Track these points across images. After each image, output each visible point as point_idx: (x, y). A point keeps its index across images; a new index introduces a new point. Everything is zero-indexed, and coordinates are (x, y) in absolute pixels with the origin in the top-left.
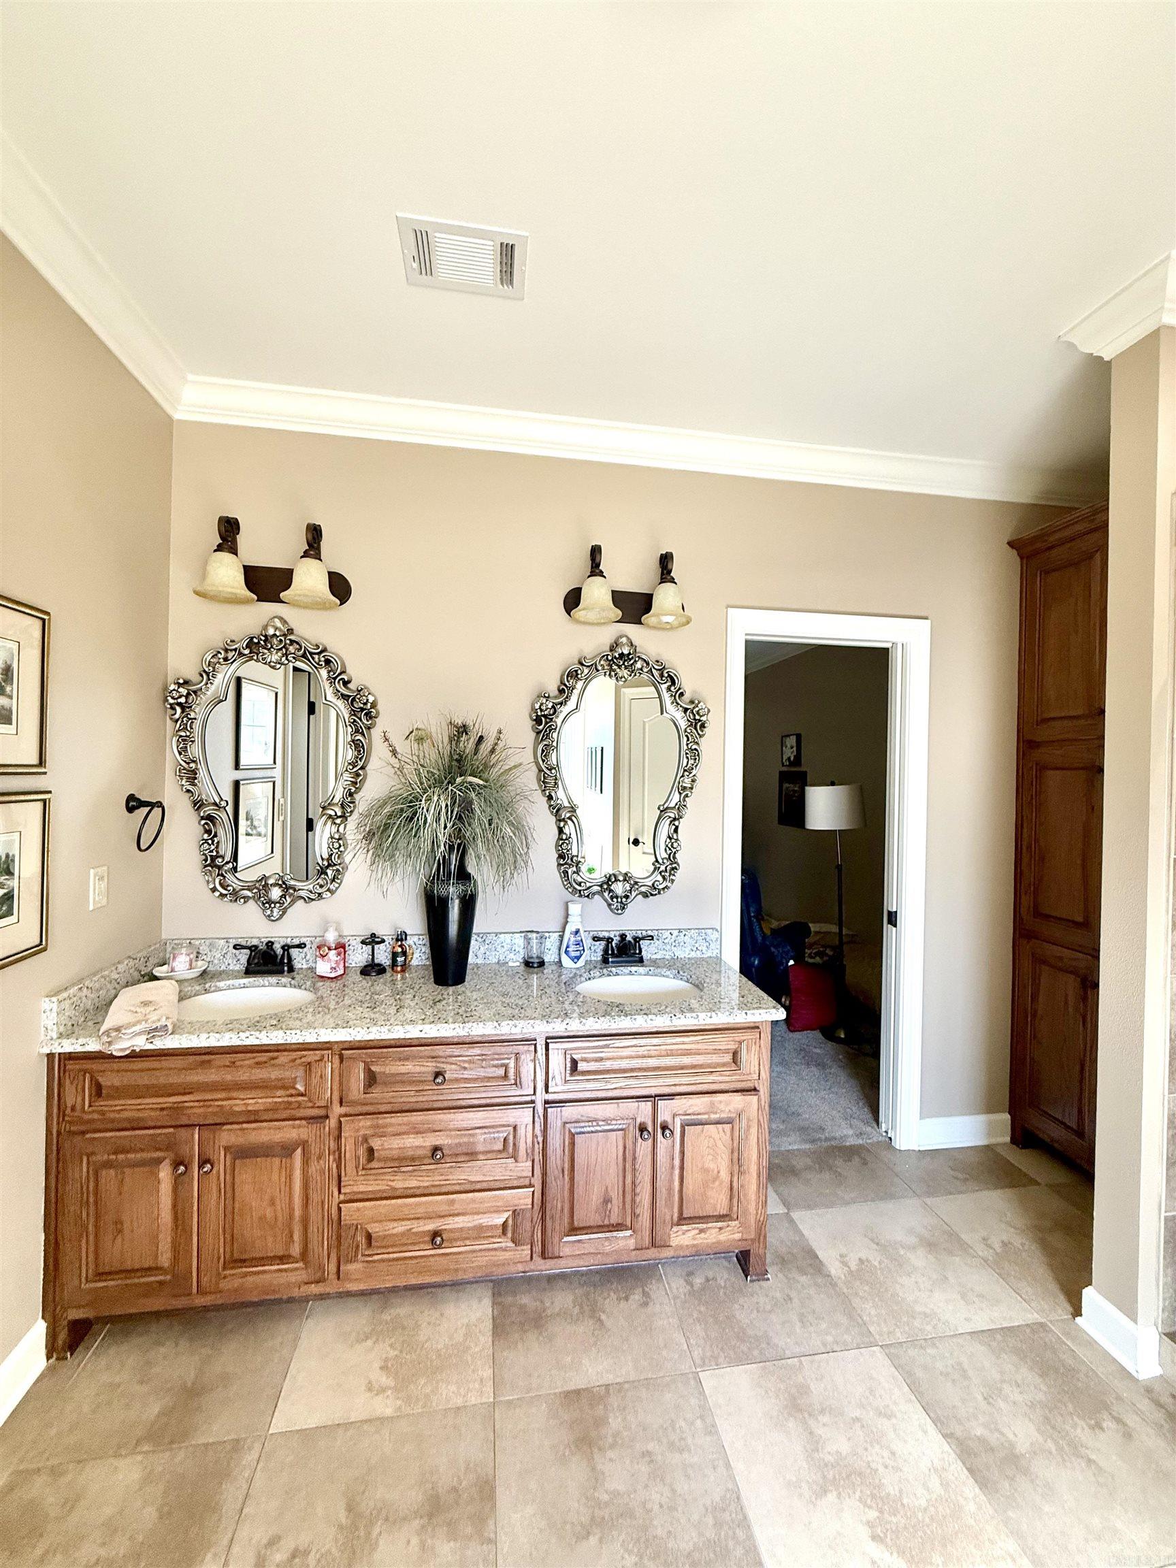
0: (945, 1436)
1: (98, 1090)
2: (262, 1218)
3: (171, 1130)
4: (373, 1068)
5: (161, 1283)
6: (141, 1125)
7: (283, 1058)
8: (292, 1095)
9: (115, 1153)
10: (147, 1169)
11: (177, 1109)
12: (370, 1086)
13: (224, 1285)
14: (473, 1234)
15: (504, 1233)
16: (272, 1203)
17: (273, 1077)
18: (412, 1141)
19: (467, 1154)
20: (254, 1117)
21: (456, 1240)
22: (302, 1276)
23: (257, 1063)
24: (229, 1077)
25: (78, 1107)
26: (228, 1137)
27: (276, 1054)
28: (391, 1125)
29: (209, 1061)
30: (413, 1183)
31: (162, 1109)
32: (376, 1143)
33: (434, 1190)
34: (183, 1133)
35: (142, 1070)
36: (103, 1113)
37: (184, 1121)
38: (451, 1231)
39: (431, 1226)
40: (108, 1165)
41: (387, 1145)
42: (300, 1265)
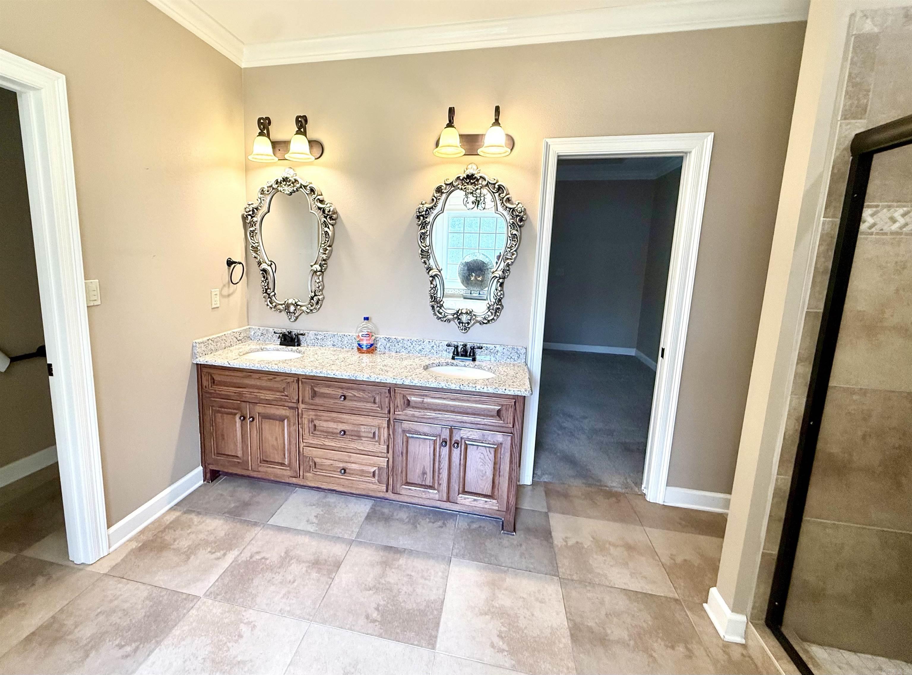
1: (213, 381)
2: (273, 446)
3: (239, 402)
4: (316, 389)
5: (238, 462)
6: (229, 398)
7: (278, 379)
8: (283, 396)
9: (220, 408)
10: (232, 416)
11: (240, 394)
12: (314, 397)
13: (260, 469)
14: (360, 473)
15: (374, 476)
16: (276, 439)
17: (275, 386)
18: (332, 425)
19: (357, 436)
20: (269, 402)
21: (353, 474)
22: (289, 473)
23: (269, 379)
24: (258, 384)
25: (207, 387)
26: (259, 409)
27: (276, 376)
28: (323, 416)
29: (251, 376)
30: (333, 444)
31: (235, 393)
32: (317, 423)
33: (342, 450)
34: (243, 404)
35: (227, 376)
36: (215, 391)
37: (244, 399)
38: (350, 469)
39: (341, 465)
40: (219, 412)
41: (322, 424)
42: (288, 468)
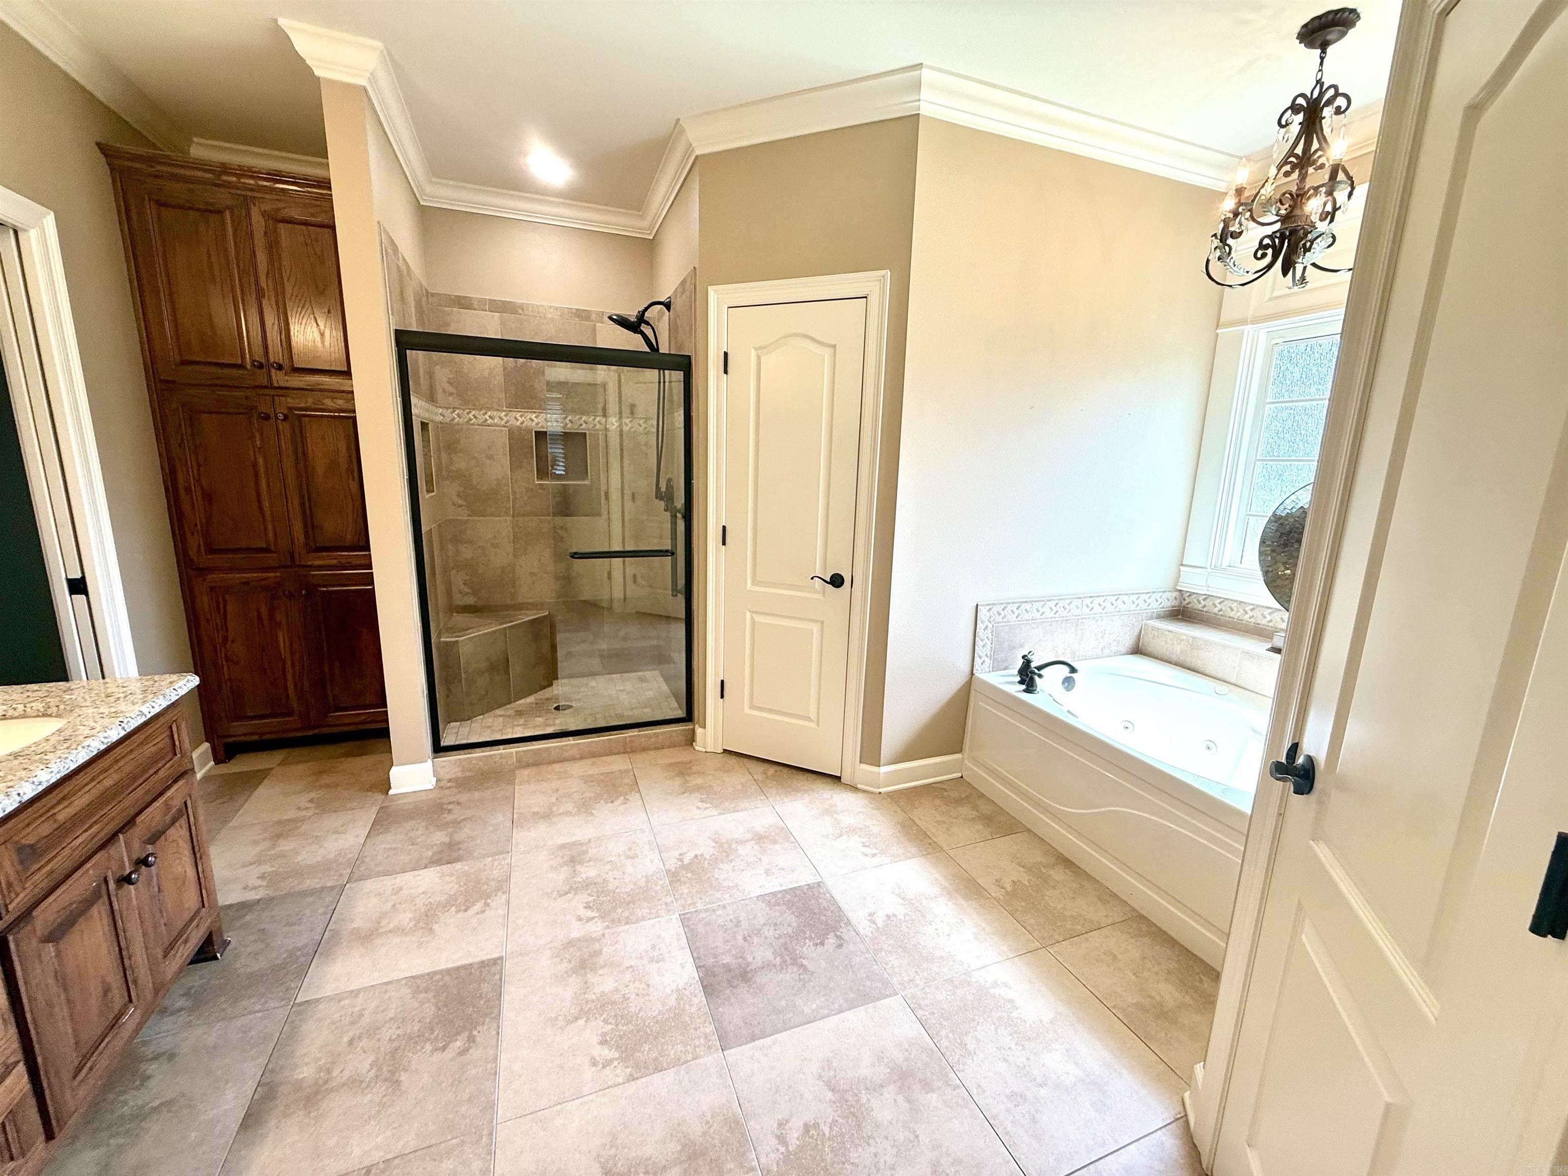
0: (425, 867)
